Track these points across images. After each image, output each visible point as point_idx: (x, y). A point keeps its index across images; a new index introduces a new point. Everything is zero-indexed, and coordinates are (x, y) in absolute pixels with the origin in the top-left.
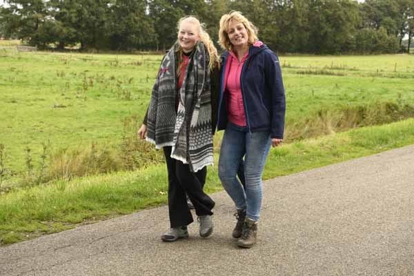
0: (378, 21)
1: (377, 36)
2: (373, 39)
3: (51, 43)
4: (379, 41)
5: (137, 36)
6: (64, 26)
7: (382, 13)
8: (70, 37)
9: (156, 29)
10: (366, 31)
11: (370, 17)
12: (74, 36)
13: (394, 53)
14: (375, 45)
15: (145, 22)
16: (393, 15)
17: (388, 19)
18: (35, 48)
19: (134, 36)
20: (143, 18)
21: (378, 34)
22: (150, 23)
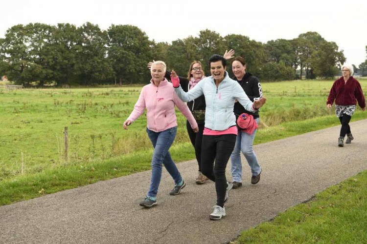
0: (278, 57)
1: (278, 68)
2: (275, 70)
3: (33, 81)
4: (280, 71)
5: (100, 73)
6: (44, 68)
7: (280, 51)
8: (48, 77)
9: (114, 68)
10: (270, 64)
11: (272, 54)
12: (51, 76)
13: (292, 80)
14: (277, 75)
15: (106, 63)
16: (288, 52)
17: (285, 55)
18: (22, 86)
19: (97, 74)
20: (104, 61)
21: (278, 66)
22: (109, 64)
